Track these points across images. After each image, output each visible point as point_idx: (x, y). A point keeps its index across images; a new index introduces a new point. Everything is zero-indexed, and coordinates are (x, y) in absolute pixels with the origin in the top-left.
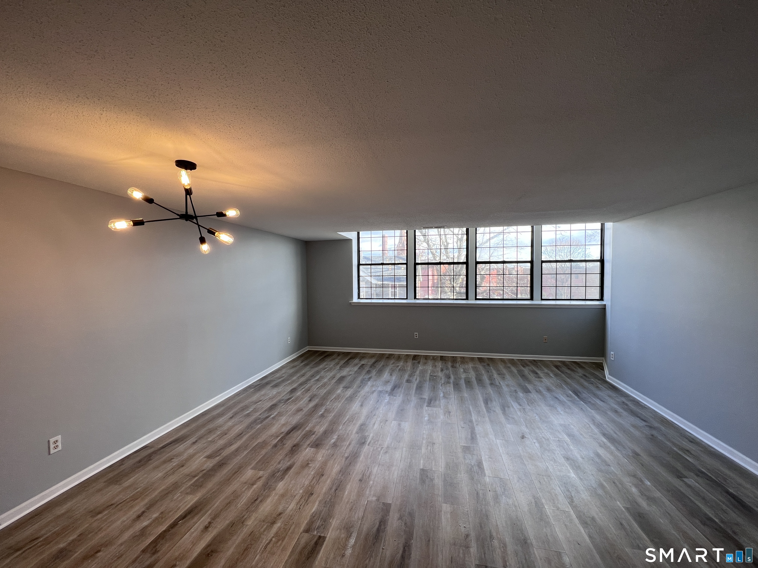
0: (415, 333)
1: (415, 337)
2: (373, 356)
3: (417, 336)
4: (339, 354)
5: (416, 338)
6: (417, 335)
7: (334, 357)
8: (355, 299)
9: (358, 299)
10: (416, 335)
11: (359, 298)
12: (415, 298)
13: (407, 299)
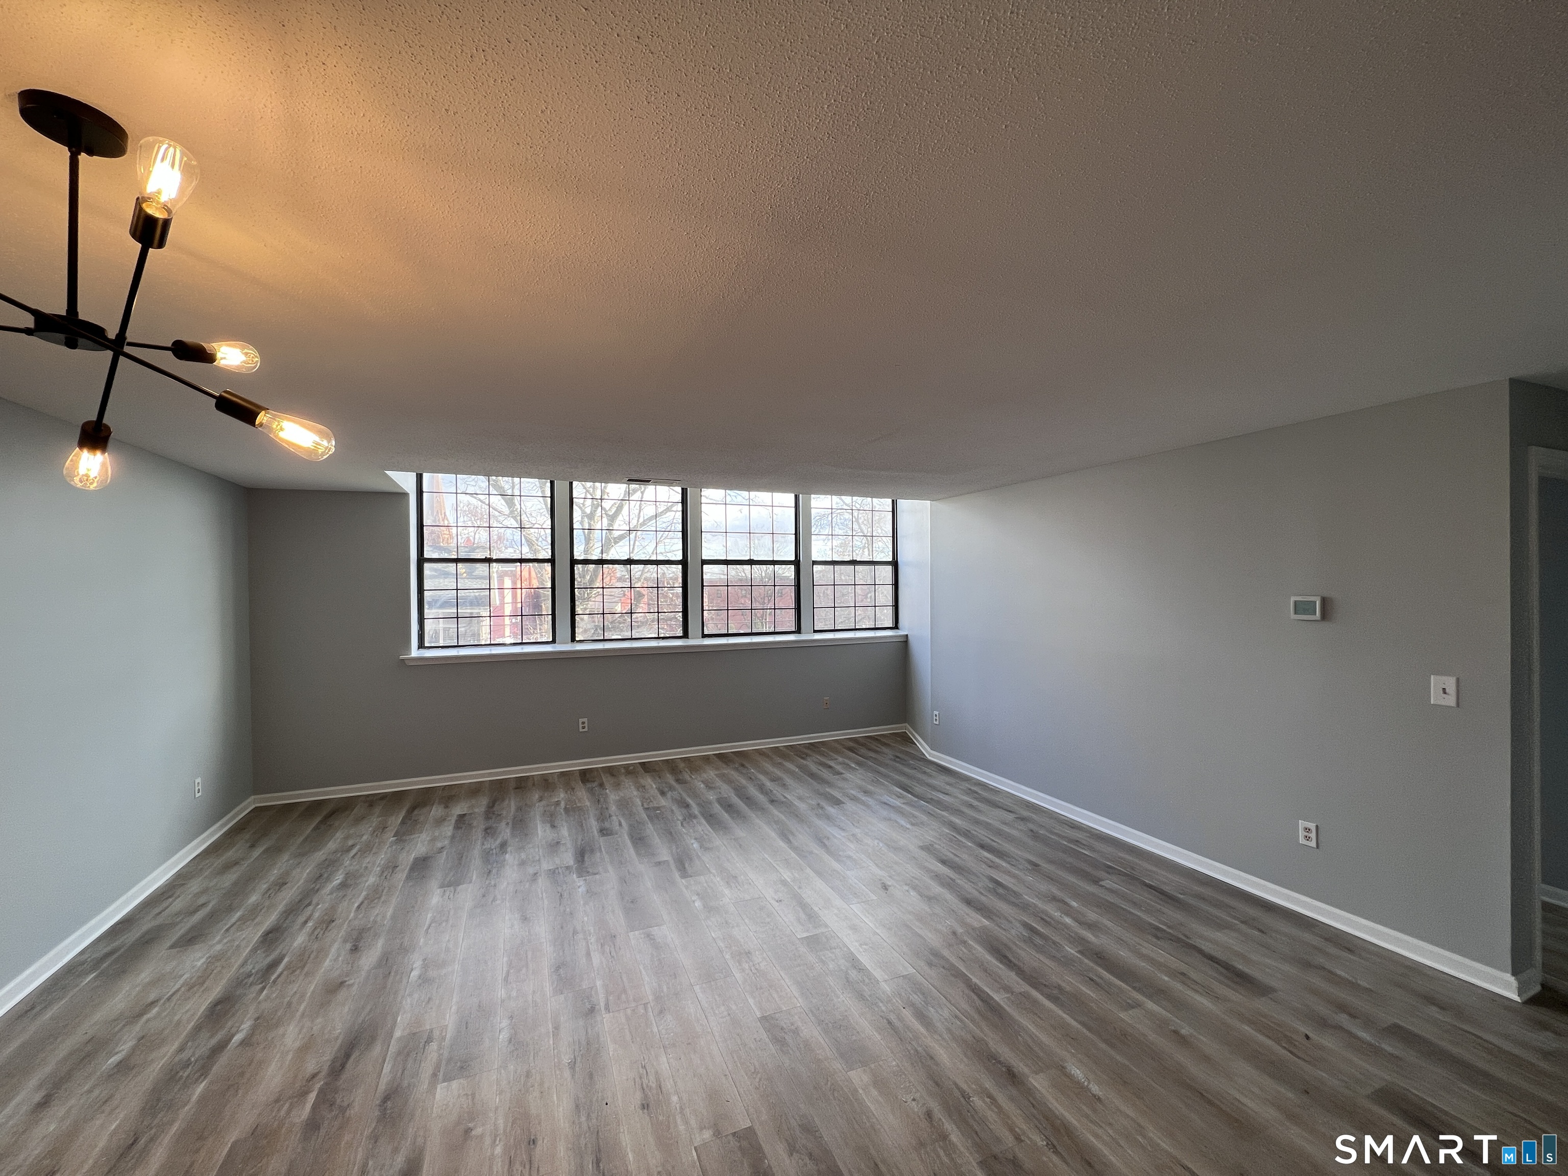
0: (581, 720)
1: (581, 730)
2: (475, 790)
3: (586, 727)
4: (371, 801)
5: (584, 730)
6: (586, 725)
7: (358, 810)
8: (415, 652)
9: (419, 648)
10: (583, 723)
11: (421, 645)
12: (573, 639)
13: (554, 641)
